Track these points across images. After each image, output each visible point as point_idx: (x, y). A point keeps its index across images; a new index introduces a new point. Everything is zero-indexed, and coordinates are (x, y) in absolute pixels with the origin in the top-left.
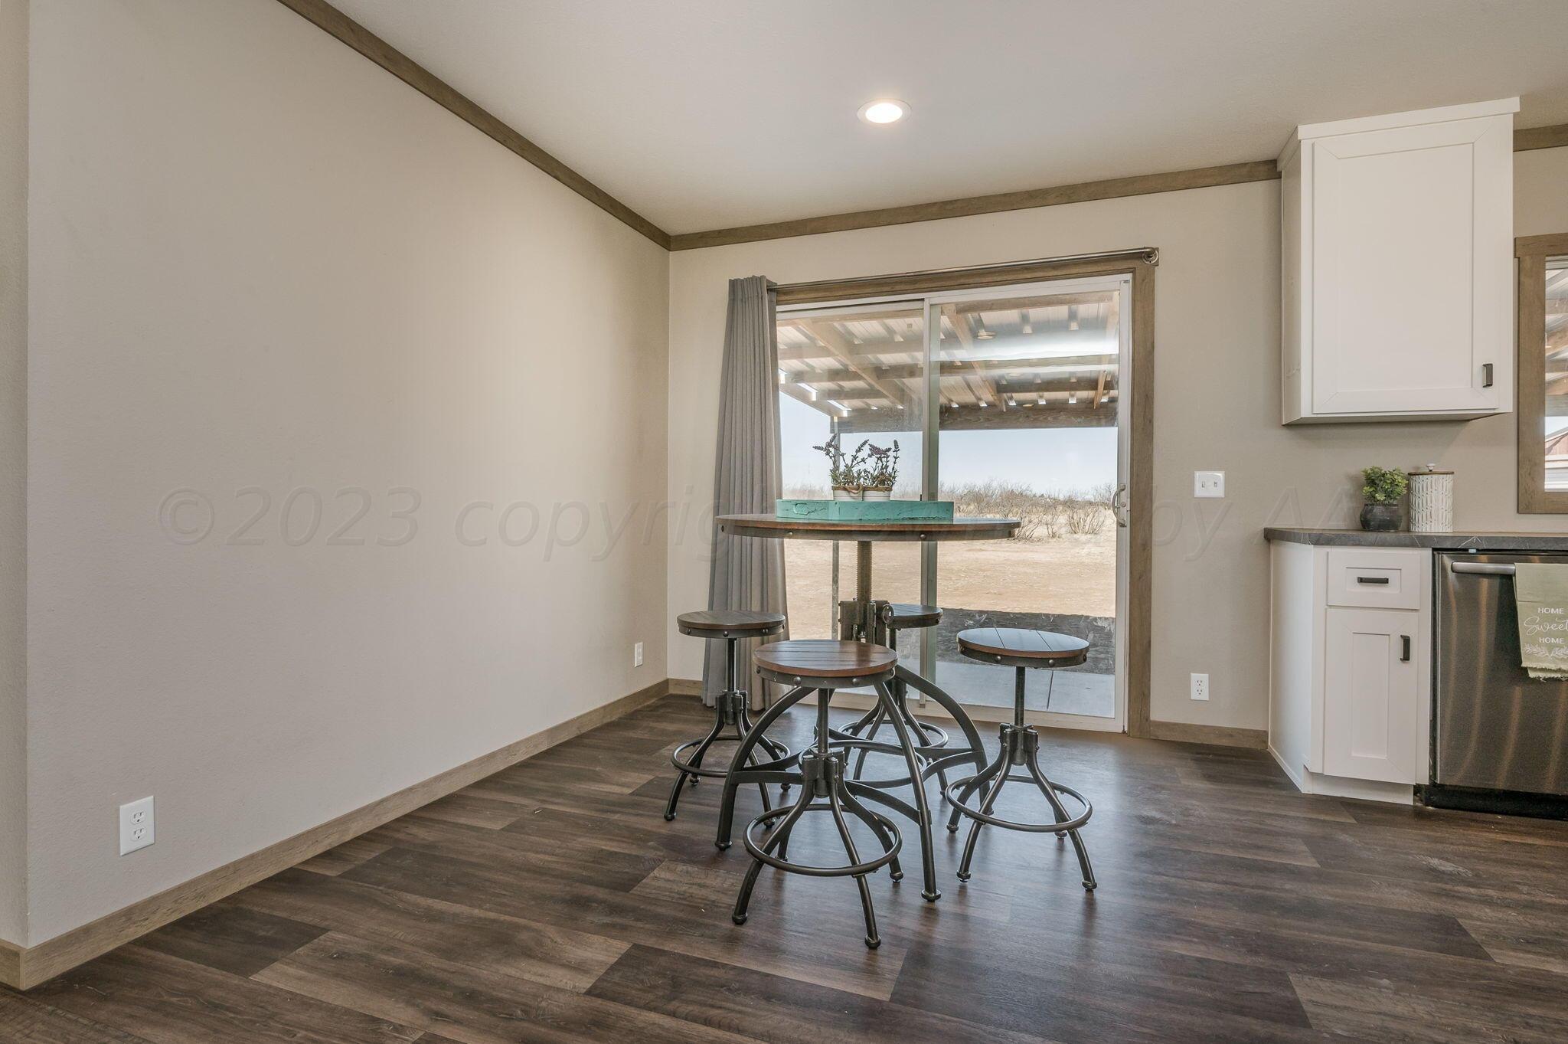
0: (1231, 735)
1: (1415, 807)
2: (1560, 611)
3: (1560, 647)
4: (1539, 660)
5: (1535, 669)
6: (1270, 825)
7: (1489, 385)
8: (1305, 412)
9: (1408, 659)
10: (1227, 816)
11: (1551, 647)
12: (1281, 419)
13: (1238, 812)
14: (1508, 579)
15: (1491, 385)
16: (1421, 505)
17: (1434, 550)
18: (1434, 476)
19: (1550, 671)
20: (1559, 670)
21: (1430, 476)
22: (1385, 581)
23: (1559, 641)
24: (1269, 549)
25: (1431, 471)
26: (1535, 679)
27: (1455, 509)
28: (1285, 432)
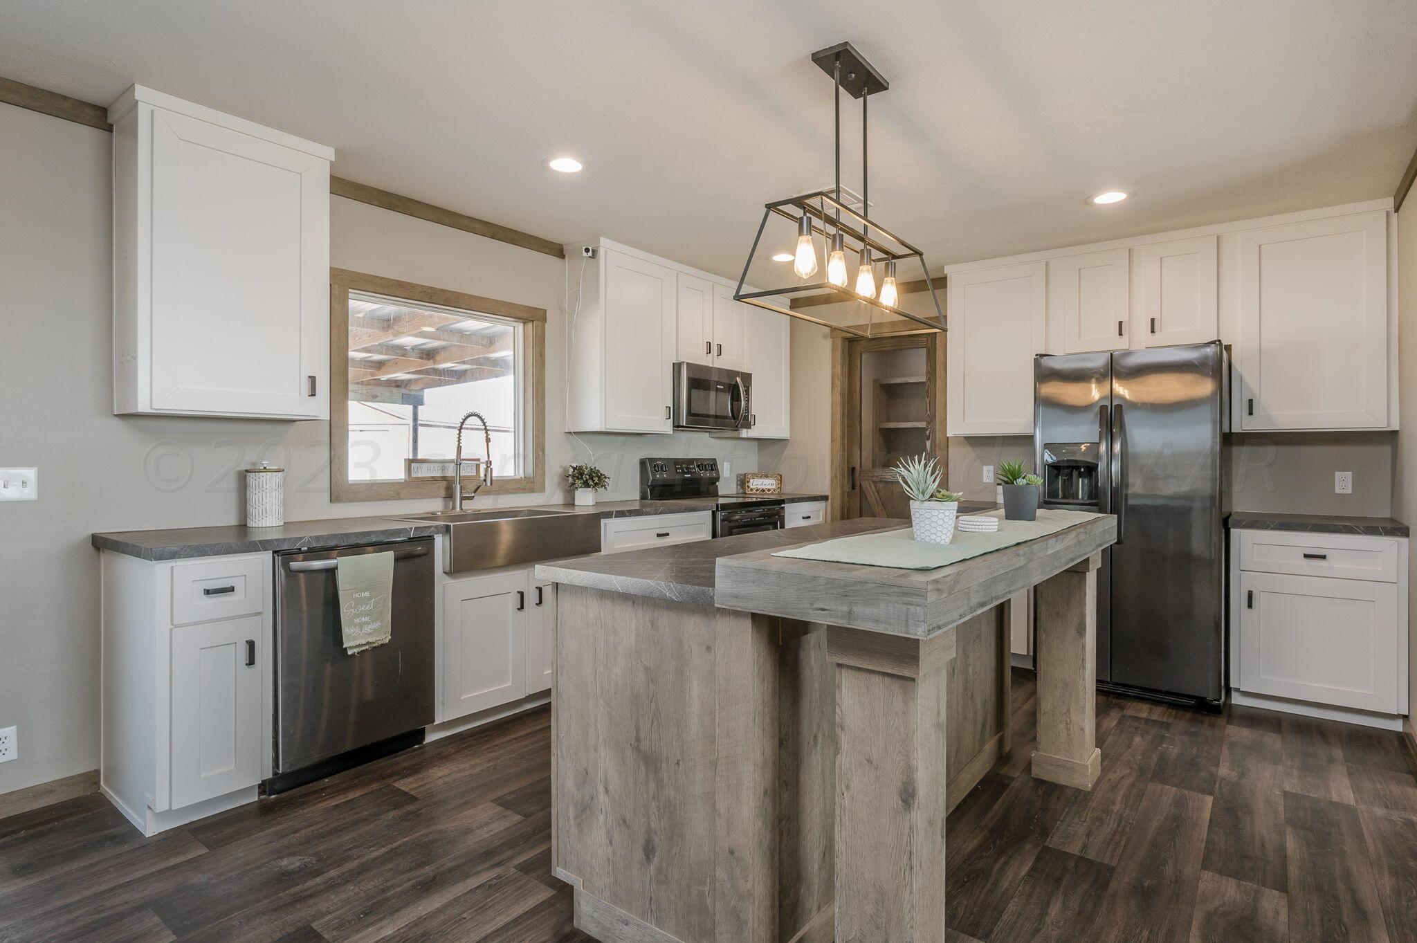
0: (51, 791)
1: (260, 801)
2: (367, 594)
3: (368, 623)
4: (355, 638)
5: (352, 648)
6: (112, 907)
7: (313, 395)
8: (143, 407)
9: (253, 663)
10: (52, 923)
11: (361, 625)
12: (112, 410)
13: (66, 909)
14: (331, 572)
15: (315, 395)
16: (257, 501)
17: (274, 552)
18: (268, 474)
19: (363, 645)
20: (368, 643)
21: (265, 474)
22: (232, 589)
23: (367, 619)
24: (99, 558)
25: (265, 468)
26: (352, 654)
27: (285, 504)
28: (117, 421)
